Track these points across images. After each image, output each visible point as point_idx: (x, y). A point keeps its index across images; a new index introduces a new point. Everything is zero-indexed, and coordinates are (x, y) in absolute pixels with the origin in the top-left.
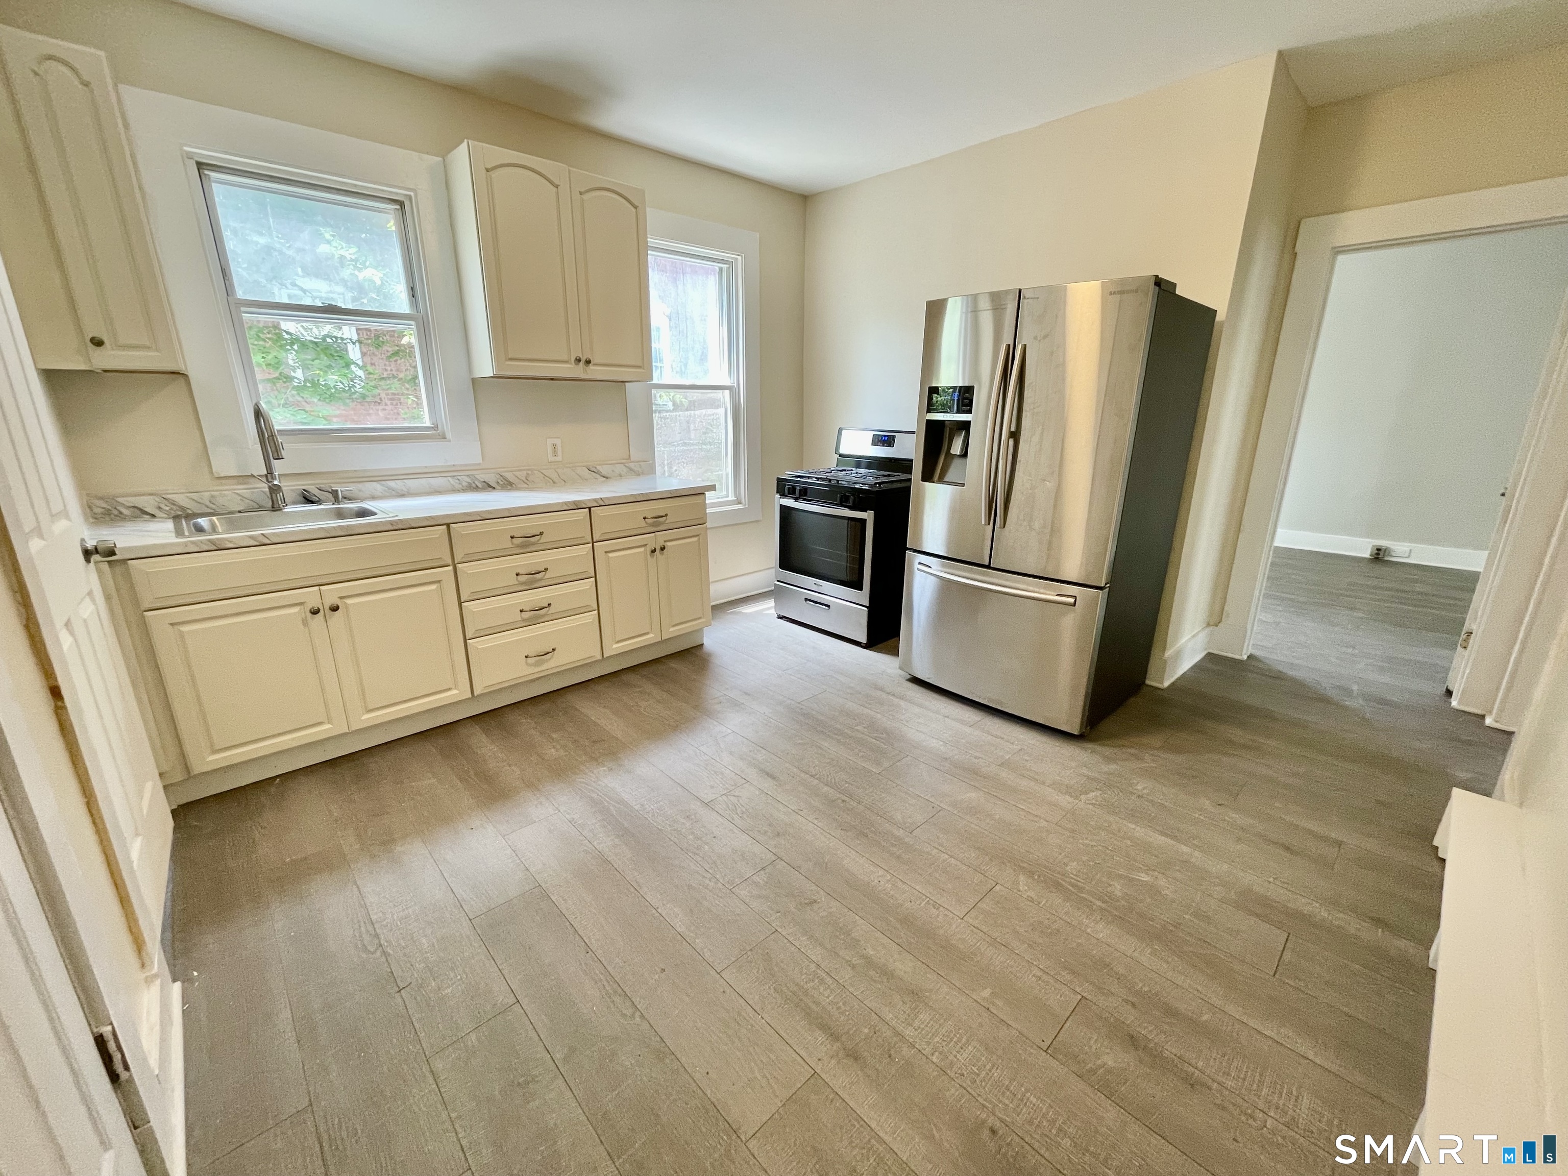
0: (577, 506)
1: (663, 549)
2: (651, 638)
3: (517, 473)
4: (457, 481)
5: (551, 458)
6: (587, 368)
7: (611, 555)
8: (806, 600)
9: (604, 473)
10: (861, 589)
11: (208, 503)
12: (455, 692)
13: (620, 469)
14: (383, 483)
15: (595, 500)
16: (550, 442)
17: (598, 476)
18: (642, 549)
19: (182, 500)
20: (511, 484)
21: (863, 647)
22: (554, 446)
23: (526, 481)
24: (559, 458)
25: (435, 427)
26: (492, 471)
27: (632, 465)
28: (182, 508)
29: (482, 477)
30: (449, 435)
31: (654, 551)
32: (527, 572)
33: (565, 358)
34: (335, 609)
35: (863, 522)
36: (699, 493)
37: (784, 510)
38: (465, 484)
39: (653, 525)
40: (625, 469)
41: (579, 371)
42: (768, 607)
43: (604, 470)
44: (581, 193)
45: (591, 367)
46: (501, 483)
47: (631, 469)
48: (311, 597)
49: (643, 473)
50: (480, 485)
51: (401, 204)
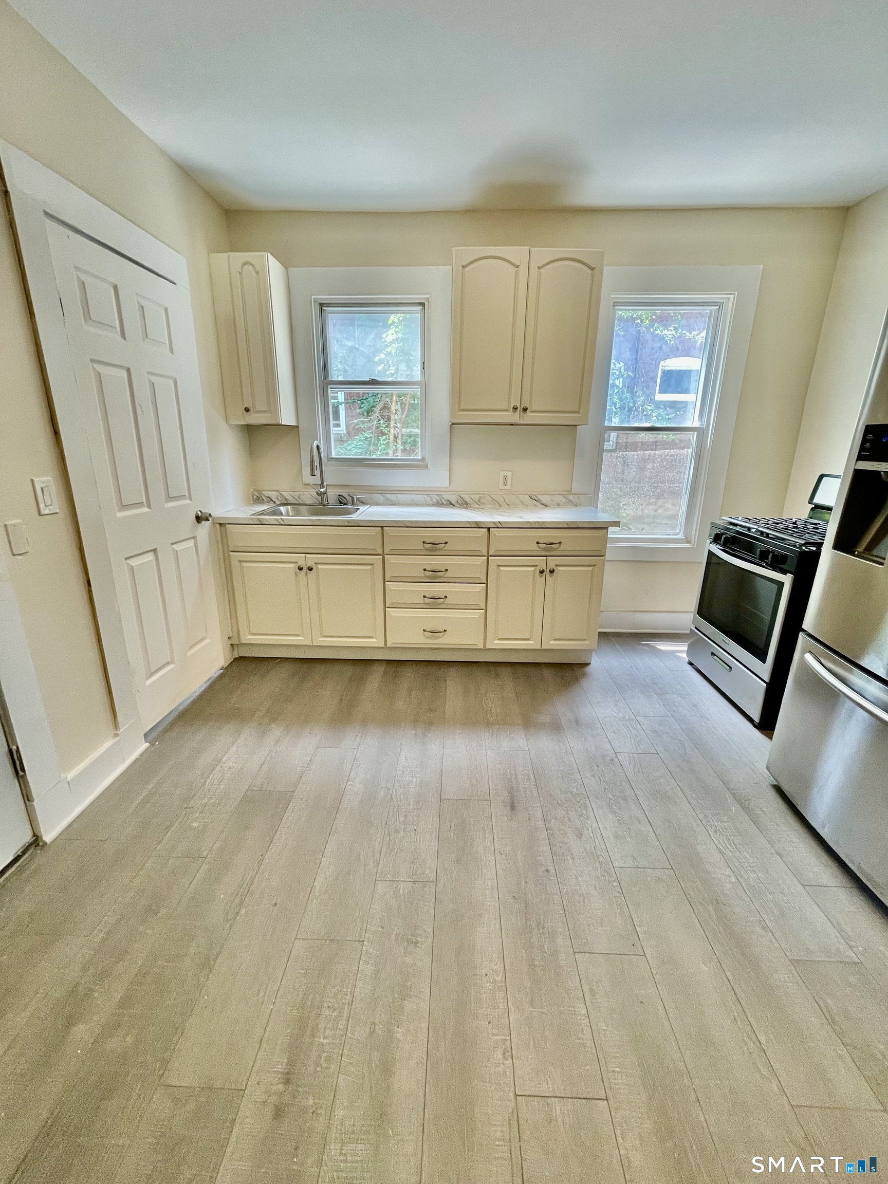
0: (478, 526)
1: (552, 572)
2: (531, 644)
3: (473, 497)
4: (430, 498)
5: (501, 486)
6: (525, 415)
7: (502, 568)
8: (713, 654)
9: (543, 501)
10: (764, 661)
11: (297, 498)
12: (374, 640)
13: (560, 499)
14: (384, 495)
15: (494, 523)
16: (502, 474)
17: (537, 503)
18: (532, 569)
19: (288, 497)
20: (466, 503)
21: (755, 726)
22: (506, 478)
23: (478, 503)
24: (508, 487)
25: (423, 459)
26: (455, 493)
27: (571, 497)
28: (287, 500)
29: (447, 496)
30: (429, 466)
31: (542, 572)
32: (430, 570)
33: (505, 408)
34: (310, 569)
35: (781, 585)
36: (602, 528)
37: (712, 557)
38: (434, 500)
39: (543, 549)
40: (564, 500)
41: (515, 418)
42: (681, 649)
43: (544, 499)
44: (539, 268)
45: (528, 414)
46: (460, 502)
47: (570, 501)
48: (301, 559)
49: (580, 505)
50: (444, 502)
51: (423, 304)
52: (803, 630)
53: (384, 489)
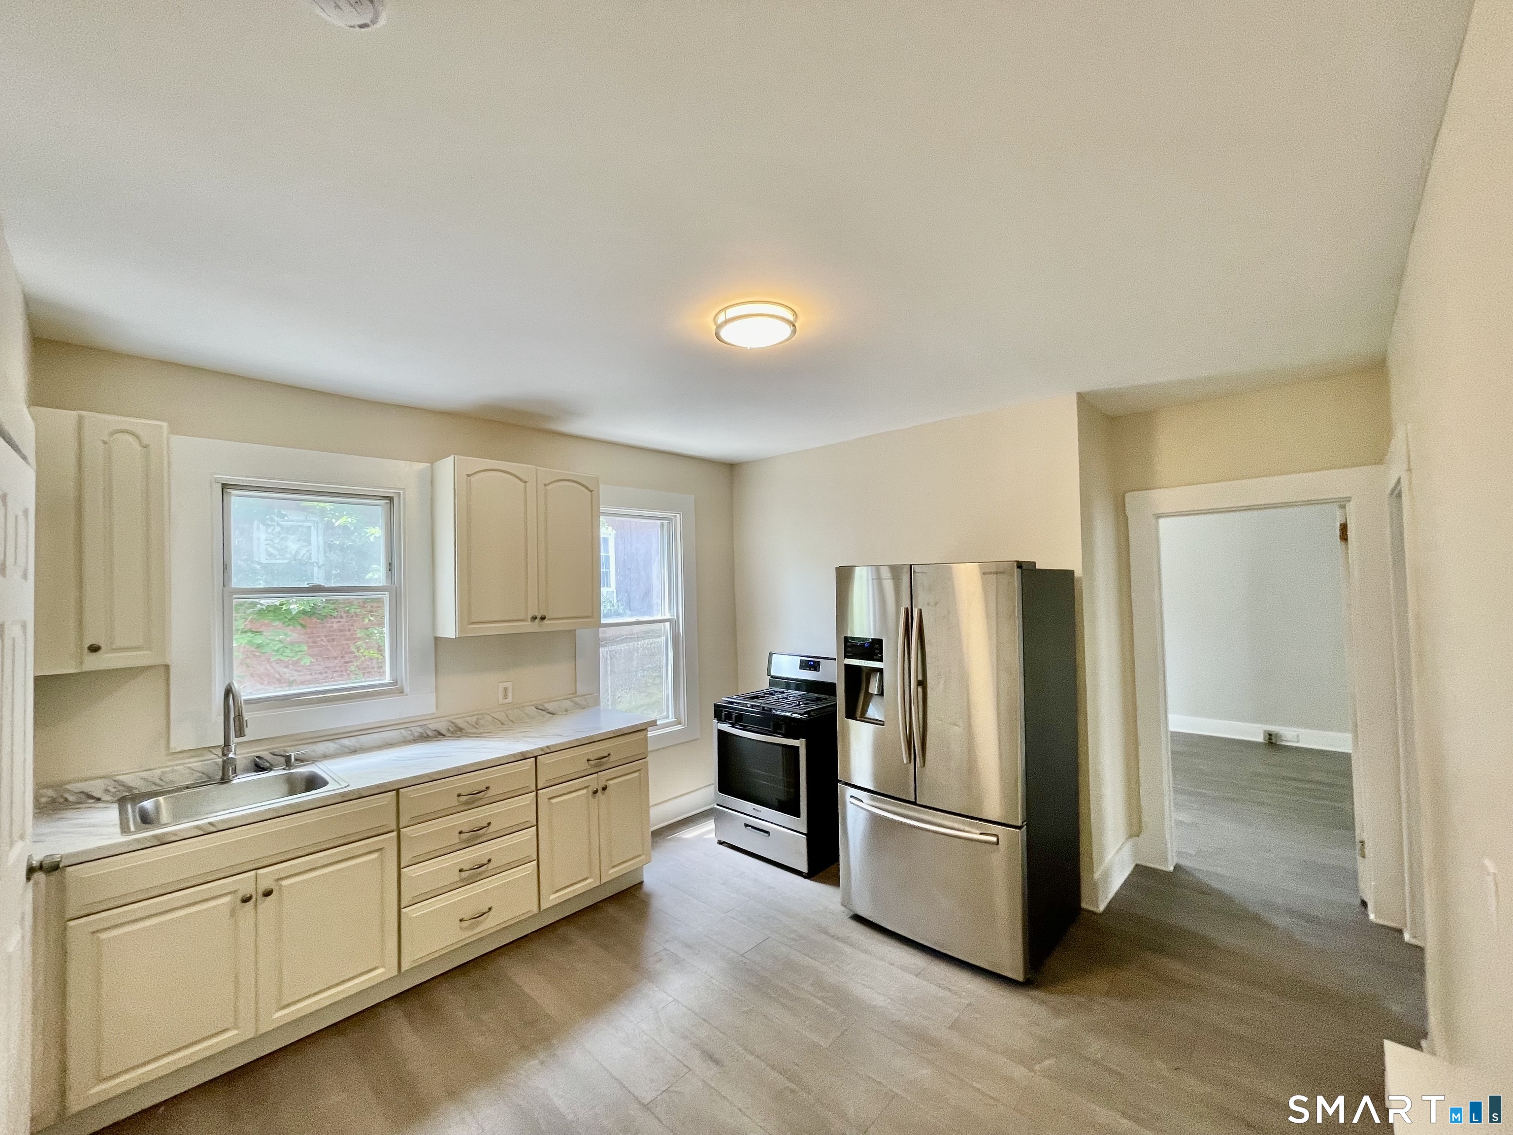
0: (524, 757)
1: (604, 789)
2: (591, 883)
3: (468, 719)
4: (410, 732)
5: (501, 701)
6: (542, 623)
7: (553, 801)
8: (746, 825)
9: (551, 709)
10: (798, 815)
11: (158, 781)
12: (380, 971)
13: (568, 704)
14: (337, 741)
15: (542, 749)
16: (502, 686)
17: (544, 713)
18: (584, 791)
19: (130, 780)
20: (461, 730)
21: (805, 877)
22: (506, 689)
23: (477, 726)
24: (510, 700)
25: (395, 683)
26: (446, 718)
27: (577, 699)
28: (129, 788)
29: (433, 726)
30: (407, 690)
31: (595, 792)
32: (470, 830)
33: (522, 617)
34: (268, 893)
35: (796, 749)
36: (641, 730)
37: (721, 734)
38: (416, 734)
39: (596, 766)
40: (570, 704)
41: (535, 627)
42: (707, 829)
43: (550, 707)
44: (545, 485)
45: (546, 622)
46: (452, 730)
47: (577, 704)
48: (245, 883)
49: (588, 707)
50: (430, 734)
51: (391, 499)
52: (840, 781)
53: (334, 732)
